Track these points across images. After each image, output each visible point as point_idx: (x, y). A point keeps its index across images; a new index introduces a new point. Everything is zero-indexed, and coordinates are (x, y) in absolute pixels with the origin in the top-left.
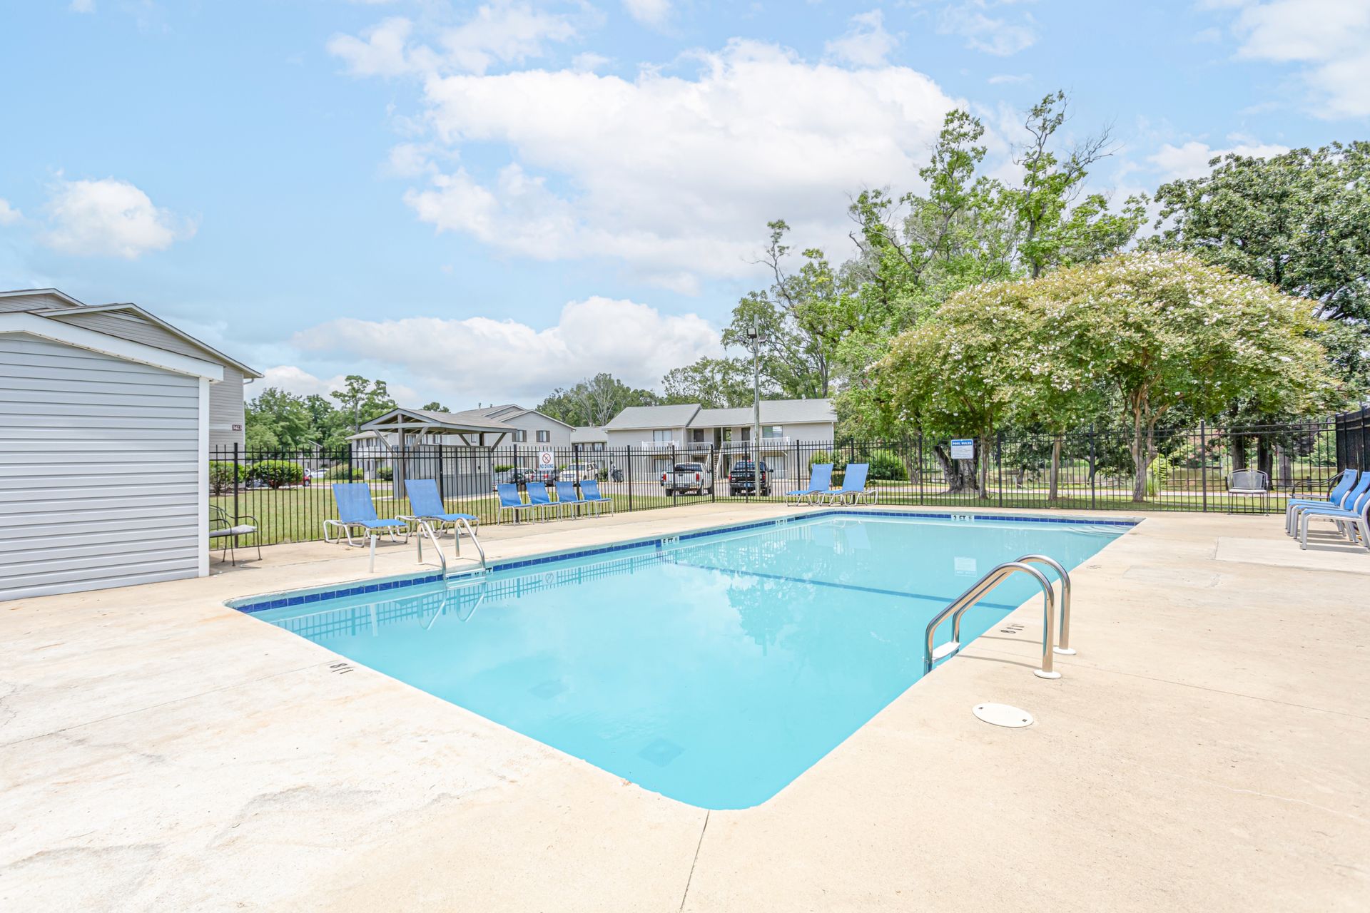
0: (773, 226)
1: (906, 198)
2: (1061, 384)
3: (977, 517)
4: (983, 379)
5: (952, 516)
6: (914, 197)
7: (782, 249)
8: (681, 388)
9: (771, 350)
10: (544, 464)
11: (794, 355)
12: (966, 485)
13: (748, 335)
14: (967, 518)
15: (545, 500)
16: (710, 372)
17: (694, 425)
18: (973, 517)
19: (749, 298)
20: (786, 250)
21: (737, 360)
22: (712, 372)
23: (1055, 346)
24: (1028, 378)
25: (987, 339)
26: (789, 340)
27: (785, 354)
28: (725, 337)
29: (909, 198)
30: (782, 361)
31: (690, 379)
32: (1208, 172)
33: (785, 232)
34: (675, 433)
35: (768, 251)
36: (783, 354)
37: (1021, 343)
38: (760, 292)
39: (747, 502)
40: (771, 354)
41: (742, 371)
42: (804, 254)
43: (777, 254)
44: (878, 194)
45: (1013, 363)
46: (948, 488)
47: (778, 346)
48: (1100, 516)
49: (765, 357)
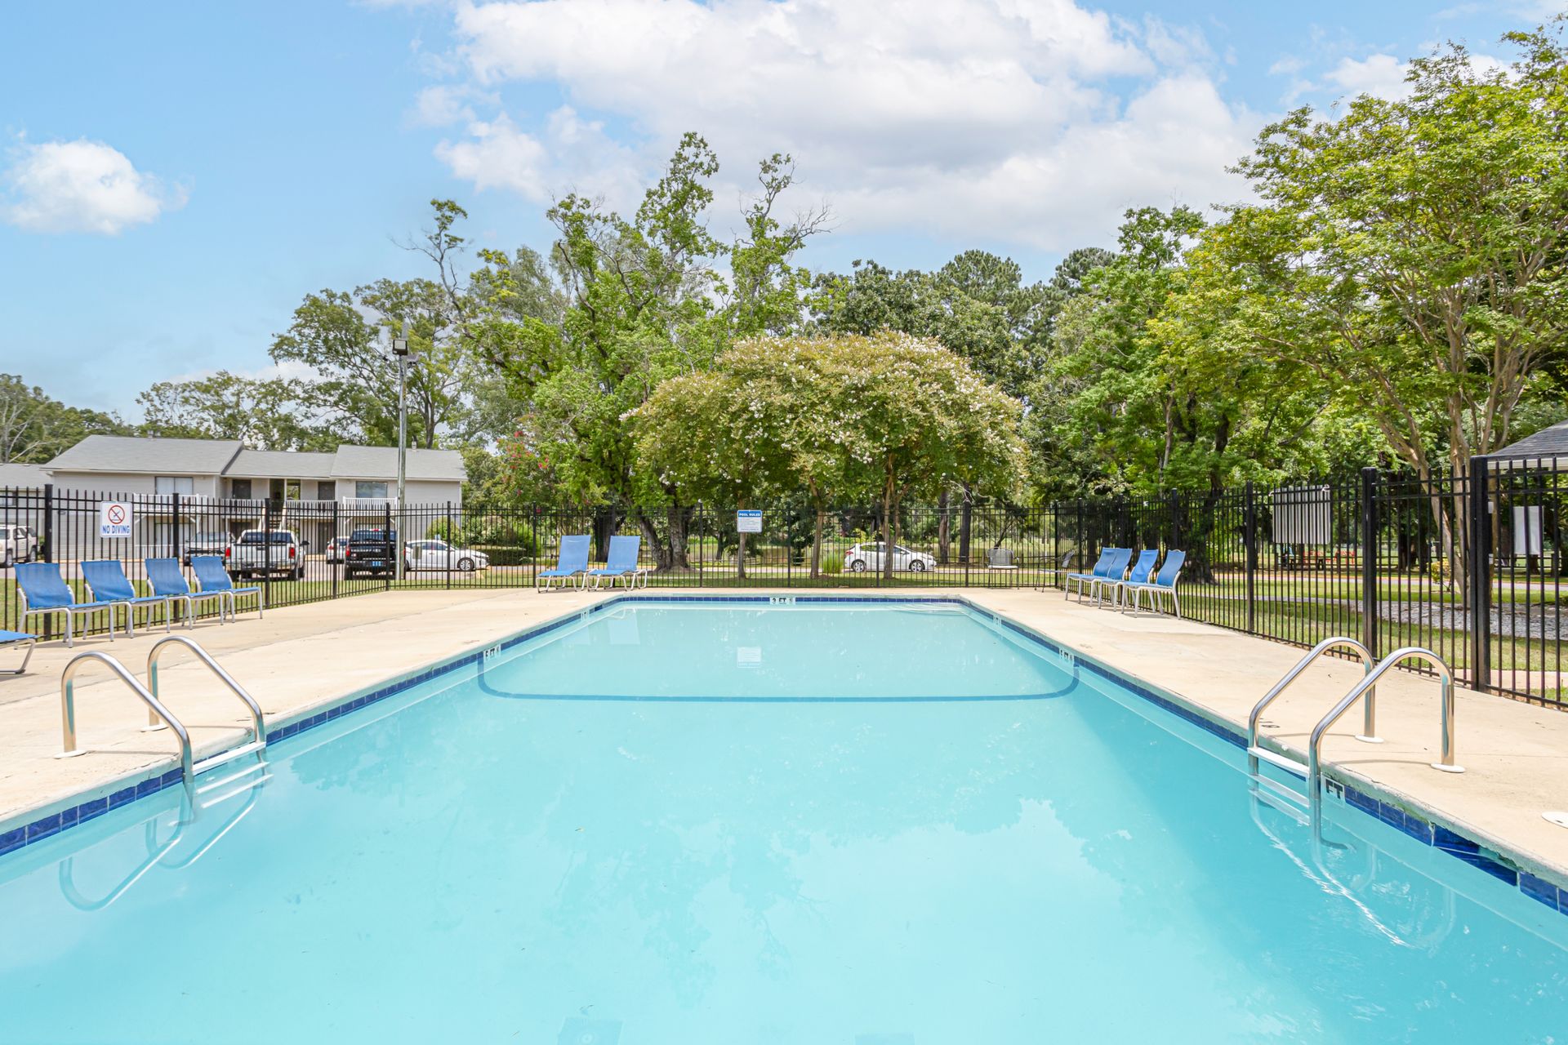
0: (440, 206)
1: (609, 218)
2: (862, 456)
3: (799, 600)
4: (779, 443)
5: (771, 599)
6: (619, 219)
7: (453, 241)
8: (176, 414)
9: (353, 376)
10: (111, 524)
11: (388, 389)
12: (675, 563)
13: (394, 349)
14: (787, 600)
15: (125, 594)
16: (233, 395)
17: (235, 472)
18: (794, 599)
19: (324, 297)
20: (458, 242)
21: (297, 383)
22: (238, 395)
23: (857, 415)
24: (827, 446)
25: (788, 399)
26: (380, 367)
27: (375, 384)
28: (278, 346)
29: (613, 220)
30: (371, 393)
31: (192, 401)
32: (851, 272)
33: (458, 219)
34: (198, 483)
35: (430, 238)
36: (371, 383)
37: (819, 408)
38: (339, 294)
39: (448, 588)
40: (353, 381)
41: (304, 400)
42: (480, 255)
43: (444, 246)
44: (587, 203)
45: (813, 428)
46: (655, 567)
47: (366, 373)
48: (945, 594)
49: (342, 384)
